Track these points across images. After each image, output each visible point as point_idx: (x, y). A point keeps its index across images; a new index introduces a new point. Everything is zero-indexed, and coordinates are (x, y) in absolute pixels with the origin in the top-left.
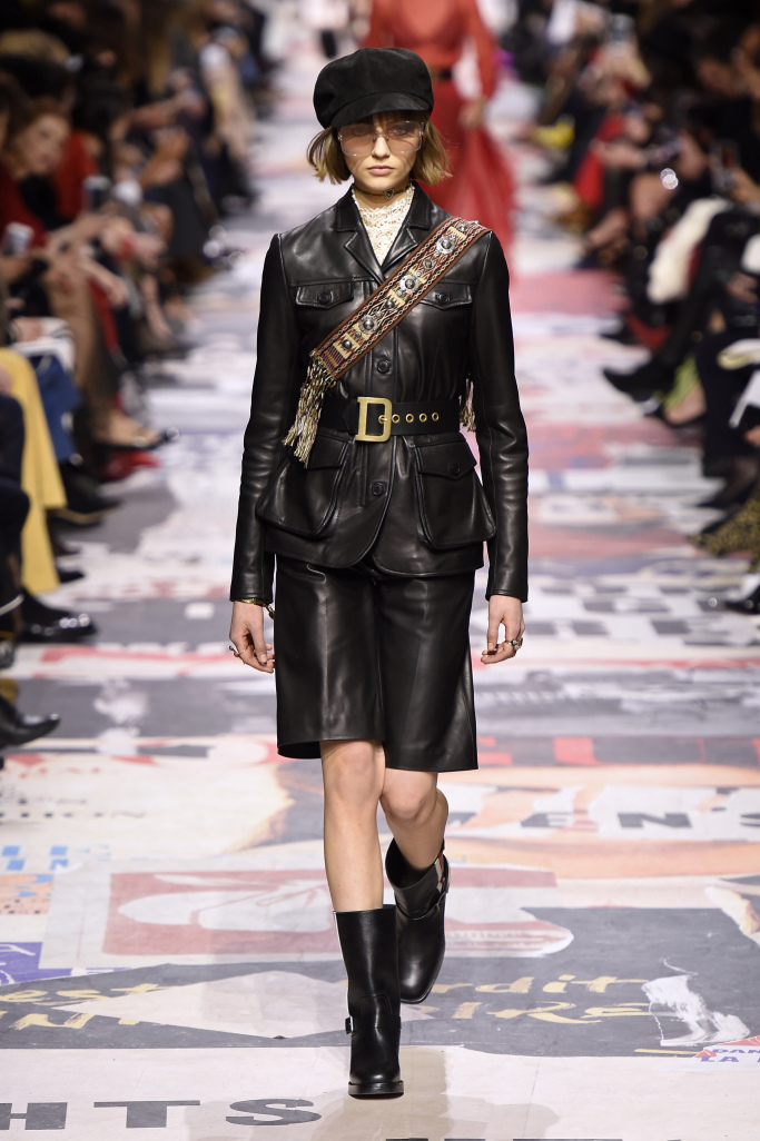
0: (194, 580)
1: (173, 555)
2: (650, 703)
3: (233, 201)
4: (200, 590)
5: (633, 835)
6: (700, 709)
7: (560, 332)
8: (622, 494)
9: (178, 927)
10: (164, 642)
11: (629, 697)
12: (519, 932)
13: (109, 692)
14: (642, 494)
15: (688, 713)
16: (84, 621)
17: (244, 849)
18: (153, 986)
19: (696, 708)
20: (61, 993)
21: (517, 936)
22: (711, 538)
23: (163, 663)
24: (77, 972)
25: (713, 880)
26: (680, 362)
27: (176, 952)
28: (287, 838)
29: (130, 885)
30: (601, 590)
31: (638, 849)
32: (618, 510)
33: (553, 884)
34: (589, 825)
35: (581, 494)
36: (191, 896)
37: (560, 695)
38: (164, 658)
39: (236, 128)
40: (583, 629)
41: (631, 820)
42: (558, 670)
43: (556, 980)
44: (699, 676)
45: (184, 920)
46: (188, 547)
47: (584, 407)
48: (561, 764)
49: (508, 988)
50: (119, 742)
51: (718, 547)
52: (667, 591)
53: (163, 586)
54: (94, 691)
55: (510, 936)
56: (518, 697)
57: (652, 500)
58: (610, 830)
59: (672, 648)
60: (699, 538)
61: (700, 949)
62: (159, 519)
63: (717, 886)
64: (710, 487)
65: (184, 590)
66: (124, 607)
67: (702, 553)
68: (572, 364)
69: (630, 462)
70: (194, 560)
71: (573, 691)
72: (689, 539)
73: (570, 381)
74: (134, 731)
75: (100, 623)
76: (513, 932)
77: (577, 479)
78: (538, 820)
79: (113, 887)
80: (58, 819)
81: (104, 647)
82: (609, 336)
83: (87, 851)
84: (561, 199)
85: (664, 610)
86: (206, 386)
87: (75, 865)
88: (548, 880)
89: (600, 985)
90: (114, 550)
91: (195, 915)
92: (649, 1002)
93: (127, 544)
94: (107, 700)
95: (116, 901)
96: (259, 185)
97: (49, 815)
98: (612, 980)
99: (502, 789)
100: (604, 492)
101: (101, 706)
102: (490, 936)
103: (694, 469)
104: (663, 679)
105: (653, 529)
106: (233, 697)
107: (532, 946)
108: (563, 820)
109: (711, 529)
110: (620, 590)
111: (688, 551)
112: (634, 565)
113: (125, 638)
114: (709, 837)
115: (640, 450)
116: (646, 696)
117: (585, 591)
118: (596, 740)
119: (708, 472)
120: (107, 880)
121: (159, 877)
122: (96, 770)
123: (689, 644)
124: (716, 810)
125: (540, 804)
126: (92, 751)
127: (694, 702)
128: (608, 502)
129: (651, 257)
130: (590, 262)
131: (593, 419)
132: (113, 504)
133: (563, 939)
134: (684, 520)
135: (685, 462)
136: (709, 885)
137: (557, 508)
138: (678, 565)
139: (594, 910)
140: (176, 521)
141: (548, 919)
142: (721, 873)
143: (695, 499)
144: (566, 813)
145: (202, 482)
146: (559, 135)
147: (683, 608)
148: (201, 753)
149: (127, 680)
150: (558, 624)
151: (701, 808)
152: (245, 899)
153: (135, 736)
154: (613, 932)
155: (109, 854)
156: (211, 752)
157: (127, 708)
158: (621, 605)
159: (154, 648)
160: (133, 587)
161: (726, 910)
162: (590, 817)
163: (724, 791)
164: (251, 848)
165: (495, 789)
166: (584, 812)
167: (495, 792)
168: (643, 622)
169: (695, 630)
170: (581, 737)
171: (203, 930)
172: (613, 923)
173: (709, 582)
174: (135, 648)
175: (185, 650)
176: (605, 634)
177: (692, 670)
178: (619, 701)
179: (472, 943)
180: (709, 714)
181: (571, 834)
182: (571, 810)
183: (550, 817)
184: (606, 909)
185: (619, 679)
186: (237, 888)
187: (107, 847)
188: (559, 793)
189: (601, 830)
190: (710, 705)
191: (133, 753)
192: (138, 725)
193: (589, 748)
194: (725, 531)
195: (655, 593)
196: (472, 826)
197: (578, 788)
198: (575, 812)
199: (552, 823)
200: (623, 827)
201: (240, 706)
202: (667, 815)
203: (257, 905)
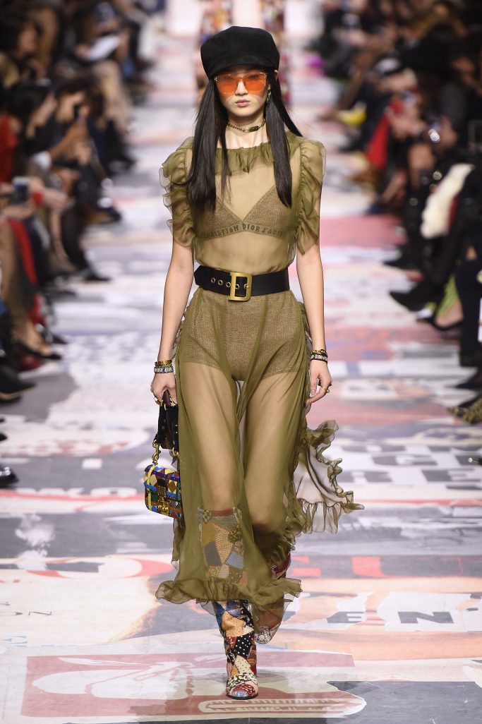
0: (88, 442)
1: (74, 423)
2: (422, 531)
3: (117, 165)
4: (93, 449)
5: (410, 628)
6: (459, 536)
7: (356, 260)
8: (402, 378)
9: (77, 696)
10: (66, 488)
11: (407, 527)
12: (327, 700)
13: (26, 524)
14: (416, 378)
15: (450, 539)
16: (8, 472)
17: (125, 638)
19: (457, 535)
21: (326, 703)
22: (465, 410)
23: (66, 502)
25: (468, 661)
26: (446, 281)
27: (74, 715)
28: (156, 631)
29: (41, 665)
30: (386, 448)
31: (413, 638)
32: (397, 390)
33: (353, 665)
34: (379, 621)
35: (372, 378)
36: (85, 673)
37: (356, 525)
38: (67, 499)
39: (118, 107)
40: (373, 477)
41: (408, 617)
44: (458, 512)
45: (80, 691)
46: (84, 418)
47: (373, 315)
48: (357, 577)
50: (32, 560)
51: (470, 418)
52: (434, 449)
53: (66, 446)
54: (14, 523)
55: (320, 702)
57: (422, 383)
58: (393, 625)
59: (439, 491)
60: (457, 410)
61: (459, 712)
62: (62, 397)
63: (470, 666)
64: (467, 373)
65: (80, 449)
66: (37, 461)
67: (460, 422)
68: (364, 283)
69: (407, 355)
70: (88, 427)
71: (366, 522)
72: (450, 411)
73: (363, 296)
74: (44, 552)
75: (18, 474)
76: (322, 700)
77: (367, 368)
78: (340, 618)
79: (28, 667)
81: (21, 491)
82: (391, 264)
83: (10, 640)
84: (357, 163)
85: (433, 463)
86: (98, 300)
87: (1, 651)
88: (348, 661)
90: (28, 421)
91: (89, 687)
93: (39, 415)
94: (24, 530)
95: (31, 677)
99: (314, 595)
100: (389, 377)
101: (19, 533)
102: (305, 702)
103: (455, 360)
104: (431, 513)
105: (424, 404)
106: (117, 527)
107: (337, 710)
108: (360, 617)
109: (466, 405)
110: (401, 448)
111: (450, 420)
112: (411, 431)
113: (37, 484)
114: (465, 630)
115: (414, 346)
116: (419, 526)
117: (375, 449)
118: (383, 558)
119: (464, 363)
120: (25, 662)
121: (61, 659)
122: (16, 581)
123: (449, 488)
124: (470, 610)
125: (342, 605)
126: (14, 567)
127: (453, 530)
128: (391, 384)
129: (422, 206)
130: (377, 209)
131: (379, 323)
132: (29, 385)
133: (359, 705)
134: (446, 397)
135: (448, 355)
136: (465, 665)
137: (353, 389)
138: (442, 430)
139: (382, 683)
140: (75, 397)
141: (346, 690)
142: (474, 657)
143: (455, 382)
144: (362, 613)
145: (94, 369)
146: (355, 116)
147: (446, 462)
148: (93, 568)
149: (39, 515)
150: (354, 474)
151: (459, 609)
152: (126, 675)
153: (44, 556)
154: (395, 699)
155: (26, 642)
156: (100, 568)
157: (39, 535)
158: (400, 460)
159: (59, 492)
160: (43, 448)
161: (477, 683)
162: (379, 615)
163: (475, 596)
164: (130, 638)
165: (308, 595)
166: (375, 611)
167: (309, 597)
168: (417, 471)
169: (454, 478)
170: (371, 556)
171: (96, 699)
172: (395, 693)
173: (465, 443)
174: (44, 492)
175: (82, 493)
176: (389, 480)
177: (453, 507)
178: (399, 530)
179: (292, 707)
180: (465, 539)
181: (365, 628)
182: (364, 610)
183: (348, 615)
184: (390, 682)
185: (400, 514)
186: (120, 668)
187: (25, 637)
188: (355, 598)
189: (386, 624)
190: (466, 533)
191: (43, 568)
192: (46, 548)
193: (378, 564)
194: (476, 405)
195: (426, 452)
196: (291, 622)
197: (370, 594)
198: (368, 611)
199: (350, 620)
200: (402, 622)
201: (122, 534)
202: (434, 613)
203: (135, 679)
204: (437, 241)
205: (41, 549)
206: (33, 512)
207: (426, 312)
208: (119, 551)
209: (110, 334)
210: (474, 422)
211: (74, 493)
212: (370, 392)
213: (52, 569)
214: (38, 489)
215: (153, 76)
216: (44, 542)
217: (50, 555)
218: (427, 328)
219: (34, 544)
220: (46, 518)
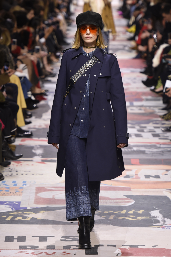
2: (152, 152)
5: (148, 180)
6: (162, 153)
7: (132, 72)
8: (146, 106)
9: (50, 199)
11: (147, 150)
12: (123, 200)
13: (35, 148)
14: (150, 107)
15: (160, 154)
16: (30, 133)
18: (45, 211)
19: (161, 153)
20: (25, 213)
21: (123, 201)
24: (28, 208)
25: (165, 190)
27: (50, 204)
29: (40, 189)
30: (141, 127)
31: (149, 183)
32: (145, 110)
33: (131, 190)
34: (138, 178)
35: (137, 106)
36: (53, 192)
37: (132, 150)
40: (137, 135)
41: (147, 177)
42: (132, 144)
43: (131, 211)
44: (162, 146)
45: (51, 197)
47: (137, 88)
48: (132, 165)
49: (121, 212)
50: (37, 159)
51: (166, 119)
52: (155, 127)
53: (47, 126)
54: (32, 148)
55: (121, 201)
57: (152, 108)
58: (143, 179)
59: (156, 140)
60: (162, 116)
61: (162, 204)
62: (46, 111)
63: (166, 191)
66: (38, 130)
67: (163, 120)
68: (135, 79)
69: (147, 100)
71: (135, 149)
72: (160, 116)
73: (134, 82)
74: (41, 156)
75: (33, 133)
76: (122, 200)
77: (136, 103)
78: (127, 176)
79: (36, 190)
80: (24, 175)
81: (34, 138)
83: (31, 182)
85: (155, 132)
87: (28, 185)
88: (129, 189)
89: (141, 212)
90: (36, 118)
91: (54, 196)
92: (151, 216)
93: (39, 116)
94: (35, 150)
95: (37, 193)
97: (22, 174)
98: (143, 211)
100: (142, 106)
101: (33, 151)
102: (117, 201)
104: (154, 146)
105: (152, 114)
107: (126, 203)
108: (133, 177)
109: (165, 115)
110: (145, 127)
111: (160, 119)
112: (148, 122)
113: (39, 137)
114: (164, 180)
115: (149, 97)
116: (151, 150)
117: (138, 127)
118: (140, 159)
120: (35, 188)
121: (46, 188)
122: (33, 165)
123: (160, 139)
124: (165, 175)
125: (128, 173)
126: (32, 161)
127: (161, 151)
128: (143, 108)
131: (139, 90)
132: (36, 107)
133: (133, 202)
134: (159, 112)
135: (159, 100)
136: (164, 191)
137: (131, 110)
138: (158, 122)
139: (140, 196)
141: (129, 198)
142: (167, 188)
143: (161, 108)
144: (134, 175)
147: (159, 131)
150: (132, 135)
151: (162, 174)
152: (64, 193)
154: (143, 201)
155: (35, 183)
157: (39, 151)
158: (145, 130)
159: (45, 139)
160: (40, 126)
161: (167, 196)
162: (139, 176)
163: (167, 170)
166: (137, 175)
168: (150, 134)
169: (161, 136)
170: (136, 159)
171: (55, 200)
172: (143, 199)
174: (41, 139)
176: (142, 136)
177: (161, 144)
178: (145, 151)
179: (113, 203)
180: (164, 154)
181: (135, 179)
183: (130, 176)
184: (142, 196)
185: (145, 146)
186: (63, 190)
187: (35, 181)
188: (132, 171)
189: (141, 179)
190: (164, 152)
191: (40, 161)
193: (138, 161)
194: (167, 115)
195: (152, 128)
197: (136, 170)
200: (145, 178)
202: (155, 176)
206: (38, 145)
207: (153, 88)
210: (167, 120)
212: (136, 110)
213: (43, 161)
216: (41, 154)
219: (38, 154)
220: (41, 147)
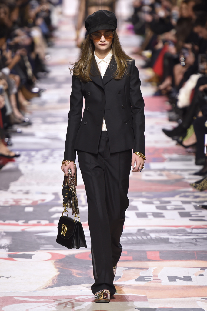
0: (27, 199)
1: (21, 191)
2: (178, 239)
3: (41, 74)
4: (29, 202)
5: (173, 283)
6: (195, 242)
8: (169, 170)
10: (17, 220)
11: (171, 237)
14: (176, 170)
15: (191, 243)
17: (44, 288)
19: (194, 241)
22: (198, 185)
23: (17, 227)
25: (199, 299)
26: (189, 127)
28: (58, 285)
29: (6, 301)
30: (162, 202)
31: (174, 288)
32: (167, 176)
33: (147, 300)
34: (159, 281)
35: (156, 170)
36: (25, 304)
37: (149, 237)
38: (18, 225)
39: (41, 49)
40: (156, 215)
41: (172, 279)
42: (148, 229)
44: (195, 231)
46: (25, 188)
47: (156, 142)
48: (149, 260)
50: (2, 252)
51: (200, 188)
52: (184, 202)
53: (17, 201)
56: (135, 238)
57: (179, 172)
58: (165, 282)
59: (186, 221)
60: (194, 185)
62: (16, 179)
63: (200, 301)
64: (199, 168)
65: (24, 202)
66: (4, 208)
67: (196, 190)
68: (152, 127)
69: (171, 160)
70: (27, 193)
71: (153, 235)
72: (191, 185)
73: (152, 133)
74: (8, 249)
77: (153, 166)
78: (141, 279)
84: (149, 73)
85: (184, 209)
86: (32, 135)
88: (145, 299)
93: (5, 188)
95: (1, 306)
96: (49, 68)
99: (129, 268)
100: (163, 170)
103: (193, 161)
104: (182, 231)
105: (179, 182)
106: (40, 238)
108: (150, 279)
109: (198, 182)
110: (169, 202)
111: (191, 189)
112: (173, 194)
113: (4, 219)
114: (198, 285)
115: (175, 156)
116: (177, 237)
117: (157, 203)
118: (160, 252)
119: (197, 163)
121: (15, 298)
123: (190, 220)
124: (200, 275)
125: (142, 273)
127: (192, 239)
128: (164, 173)
129: (178, 91)
130: (158, 94)
131: (159, 146)
134: (190, 179)
135: (190, 160)
136: (198, 300)
137: (147, 175)
138: (187, 194)
139: (160, 309)
140: (21, 179)
142: (202, 297)
143: (193, 172)
144: (151, 277)
145: (30, 166)
147: (189, 208)
148: (30, 256)
149: (4, 232)
150: (148, 214)
151: (195, 275)
152: (44, 305)
153: (7, 251)
156: (33, 256)
157: (5, 242)
158: (168, 207)
159: (14, 222)
160: (7, 202)
161: (203, 309)
162: (159, 278)
163: (203, 269)
164: (46, 288)
165: (127, 268)
166: (156, 276)
167: (127, 270)
168: (176, 212)
169: (193, 216)
170: (155, 251)
173: (198, 200)
174: (7, 222)
175: (24, 223)
176: (163, 217)
177: (192, 229)
178: (168, 239)
180: (198, 243)
181: (153, 283)
182: (152, 275)
183: (145, 278)
184: (164, 308)
185: (168, 232)
186: (41, 302)
188: (148, 270)
189: (162, 282)
190: (198, 240)
191: (6, 257)
192: (8, 247)
193: (158, 255)
194: (203, 182)
195: (180, 204)
196: (119, 281)
197: (155, 268)
198: (154, 276)
199: (146, 280)
200: (169, 281)
201: (43, 241)
202: (184, 277)
203: (48, 307)
204: (185, 109)
205: (6, 248)
206: (2, 231)
208: (41, 249)
209: (37, 150)
210: (202, 190)
211: (20, 222)
212: (155, 177)
213: (11, 257)
214: (4, 221)
215: (57, 33)
216: (7, 245)
217: (9, 251)
218: (181, 148)
219: (2, 246)
220: (8, 234)
